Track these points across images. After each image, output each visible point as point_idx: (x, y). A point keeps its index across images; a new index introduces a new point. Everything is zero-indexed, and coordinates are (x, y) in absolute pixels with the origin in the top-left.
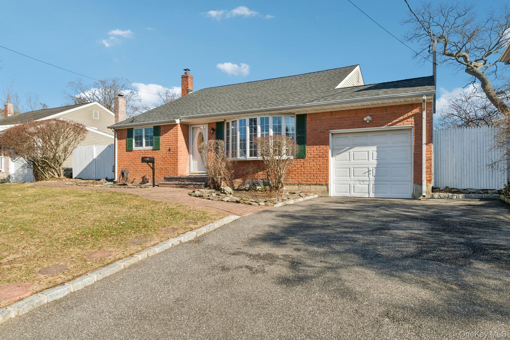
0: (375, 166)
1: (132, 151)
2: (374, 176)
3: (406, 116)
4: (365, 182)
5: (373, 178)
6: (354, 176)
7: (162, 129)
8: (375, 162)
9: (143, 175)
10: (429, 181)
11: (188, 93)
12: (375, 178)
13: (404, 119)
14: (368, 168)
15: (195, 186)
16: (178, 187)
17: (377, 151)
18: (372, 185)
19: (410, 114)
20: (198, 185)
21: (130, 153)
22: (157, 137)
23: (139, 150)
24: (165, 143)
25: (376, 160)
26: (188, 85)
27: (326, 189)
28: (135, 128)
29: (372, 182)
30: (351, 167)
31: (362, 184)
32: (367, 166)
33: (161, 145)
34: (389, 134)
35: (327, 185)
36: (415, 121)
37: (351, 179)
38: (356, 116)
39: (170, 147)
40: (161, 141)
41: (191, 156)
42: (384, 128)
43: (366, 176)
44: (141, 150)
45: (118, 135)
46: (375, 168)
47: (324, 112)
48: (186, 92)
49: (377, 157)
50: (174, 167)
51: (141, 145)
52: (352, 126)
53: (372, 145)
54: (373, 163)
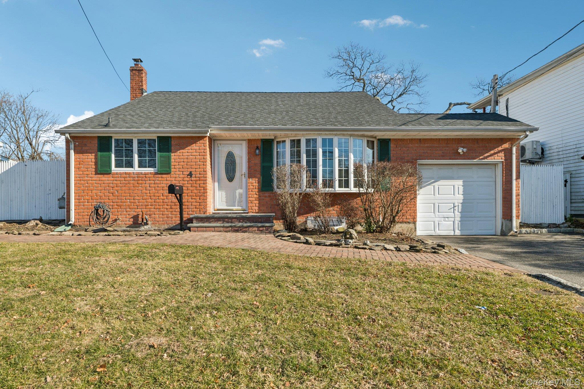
0: (461, 201)
1: (109, 174)
2: (460, 212)
3: (496, 150)
4: (450, 219)
5: (459, 214)
6: (438, 212)
7: (173, 142)
8: (461, 197)
9: (135, 214)
10: (518, 217)
11: (142, 94)
12: (461, 215)
13: (495, 154)
14: (454, 204)
15: (261, 229)
16: (229, 231)
17: (463, 186)
18: (457, 222)
19: (500, 148)
20: (266, 227)
21: (105, 178)
22: (164, 154)
23: (126, 173)
24: (182, 163)
25: (462, 195)
26: (142, 82)
27: (413, 227)
28: (115, 137)
29: (458, 219)
30: (436, 202)
31: (447, 221)
32: (453, 201)
33: (172, 167)
34: (474, 167)
35: (414, 223)
36: (505, 156)
37: (435, 216)
38: (447, 147)
39: (190, 170)
40: (172, 160)
41: (216, 184)
42: (475, 161)
43: (451, 212)
44: (129, 174)
45: (75, 146)
46: (461, 203)
47: (412, 139)
48: (138, 92)
49: (463, 191)
50: (200, 201)
51: (130, 164)
52: (443, 157)
53: (458, 178)
54: (459, 198)
